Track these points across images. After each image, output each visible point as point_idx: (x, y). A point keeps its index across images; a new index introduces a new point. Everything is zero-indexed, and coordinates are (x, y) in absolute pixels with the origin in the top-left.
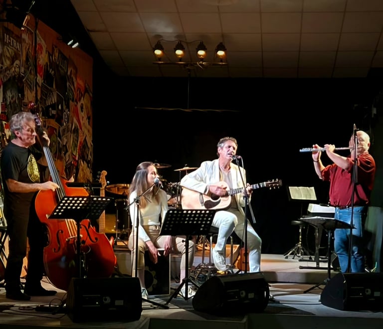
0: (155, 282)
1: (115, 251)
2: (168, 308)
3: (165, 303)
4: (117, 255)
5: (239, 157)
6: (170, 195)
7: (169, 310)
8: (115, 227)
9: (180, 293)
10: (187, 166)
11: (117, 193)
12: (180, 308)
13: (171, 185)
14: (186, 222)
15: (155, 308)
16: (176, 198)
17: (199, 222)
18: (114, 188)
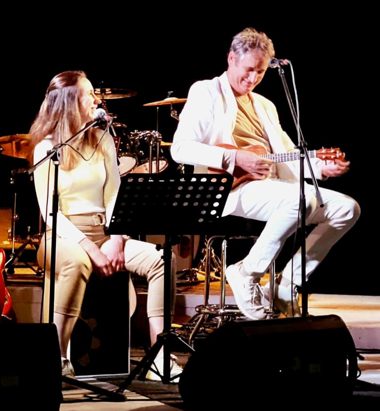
0: (95, 343)
1: (8, 284)
2: (123, 399)
3: (117, 388)
4: (12, 291)
5: (286, 62)
6: (134, 157)
7: (127, 403)
8: (10, 231)
9: (153, 367)
10: (172, 96)
11: (15, 156)
12: (151, 400)
13: (137, 135)
14: (175, 204)
15: (90, 400)
16: (147, 164)
17: (196, 204)
18: (9, 144)
